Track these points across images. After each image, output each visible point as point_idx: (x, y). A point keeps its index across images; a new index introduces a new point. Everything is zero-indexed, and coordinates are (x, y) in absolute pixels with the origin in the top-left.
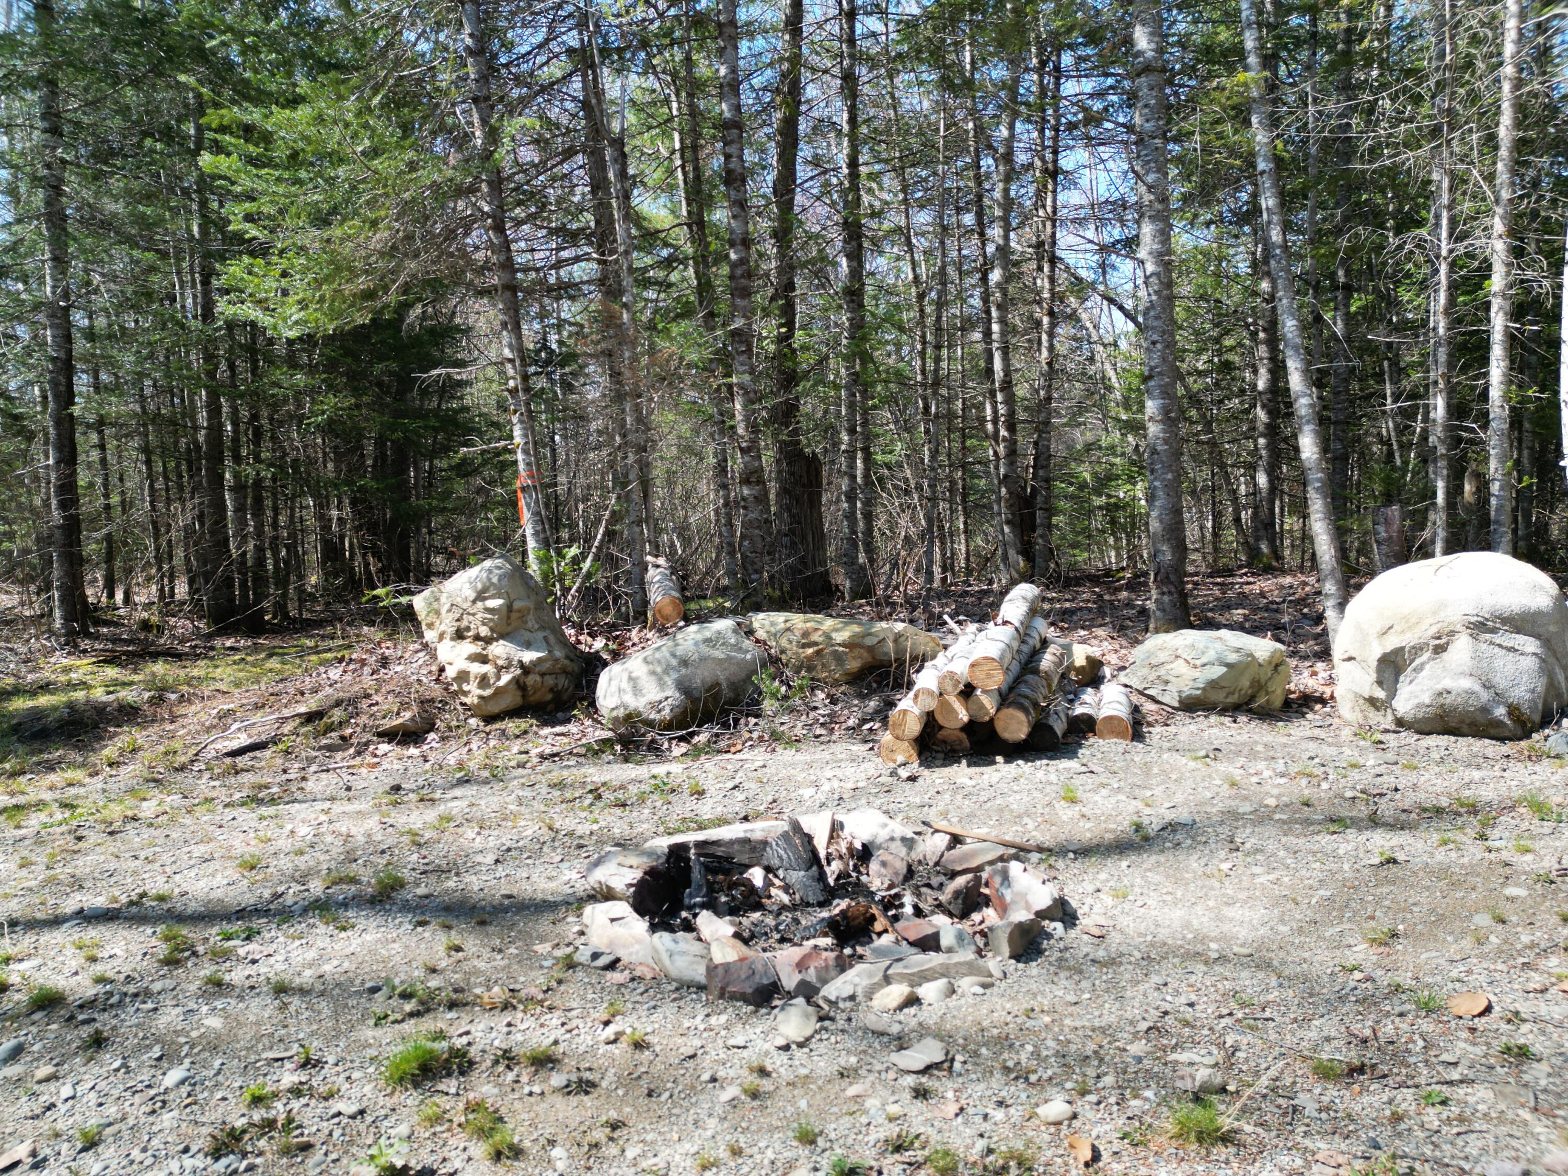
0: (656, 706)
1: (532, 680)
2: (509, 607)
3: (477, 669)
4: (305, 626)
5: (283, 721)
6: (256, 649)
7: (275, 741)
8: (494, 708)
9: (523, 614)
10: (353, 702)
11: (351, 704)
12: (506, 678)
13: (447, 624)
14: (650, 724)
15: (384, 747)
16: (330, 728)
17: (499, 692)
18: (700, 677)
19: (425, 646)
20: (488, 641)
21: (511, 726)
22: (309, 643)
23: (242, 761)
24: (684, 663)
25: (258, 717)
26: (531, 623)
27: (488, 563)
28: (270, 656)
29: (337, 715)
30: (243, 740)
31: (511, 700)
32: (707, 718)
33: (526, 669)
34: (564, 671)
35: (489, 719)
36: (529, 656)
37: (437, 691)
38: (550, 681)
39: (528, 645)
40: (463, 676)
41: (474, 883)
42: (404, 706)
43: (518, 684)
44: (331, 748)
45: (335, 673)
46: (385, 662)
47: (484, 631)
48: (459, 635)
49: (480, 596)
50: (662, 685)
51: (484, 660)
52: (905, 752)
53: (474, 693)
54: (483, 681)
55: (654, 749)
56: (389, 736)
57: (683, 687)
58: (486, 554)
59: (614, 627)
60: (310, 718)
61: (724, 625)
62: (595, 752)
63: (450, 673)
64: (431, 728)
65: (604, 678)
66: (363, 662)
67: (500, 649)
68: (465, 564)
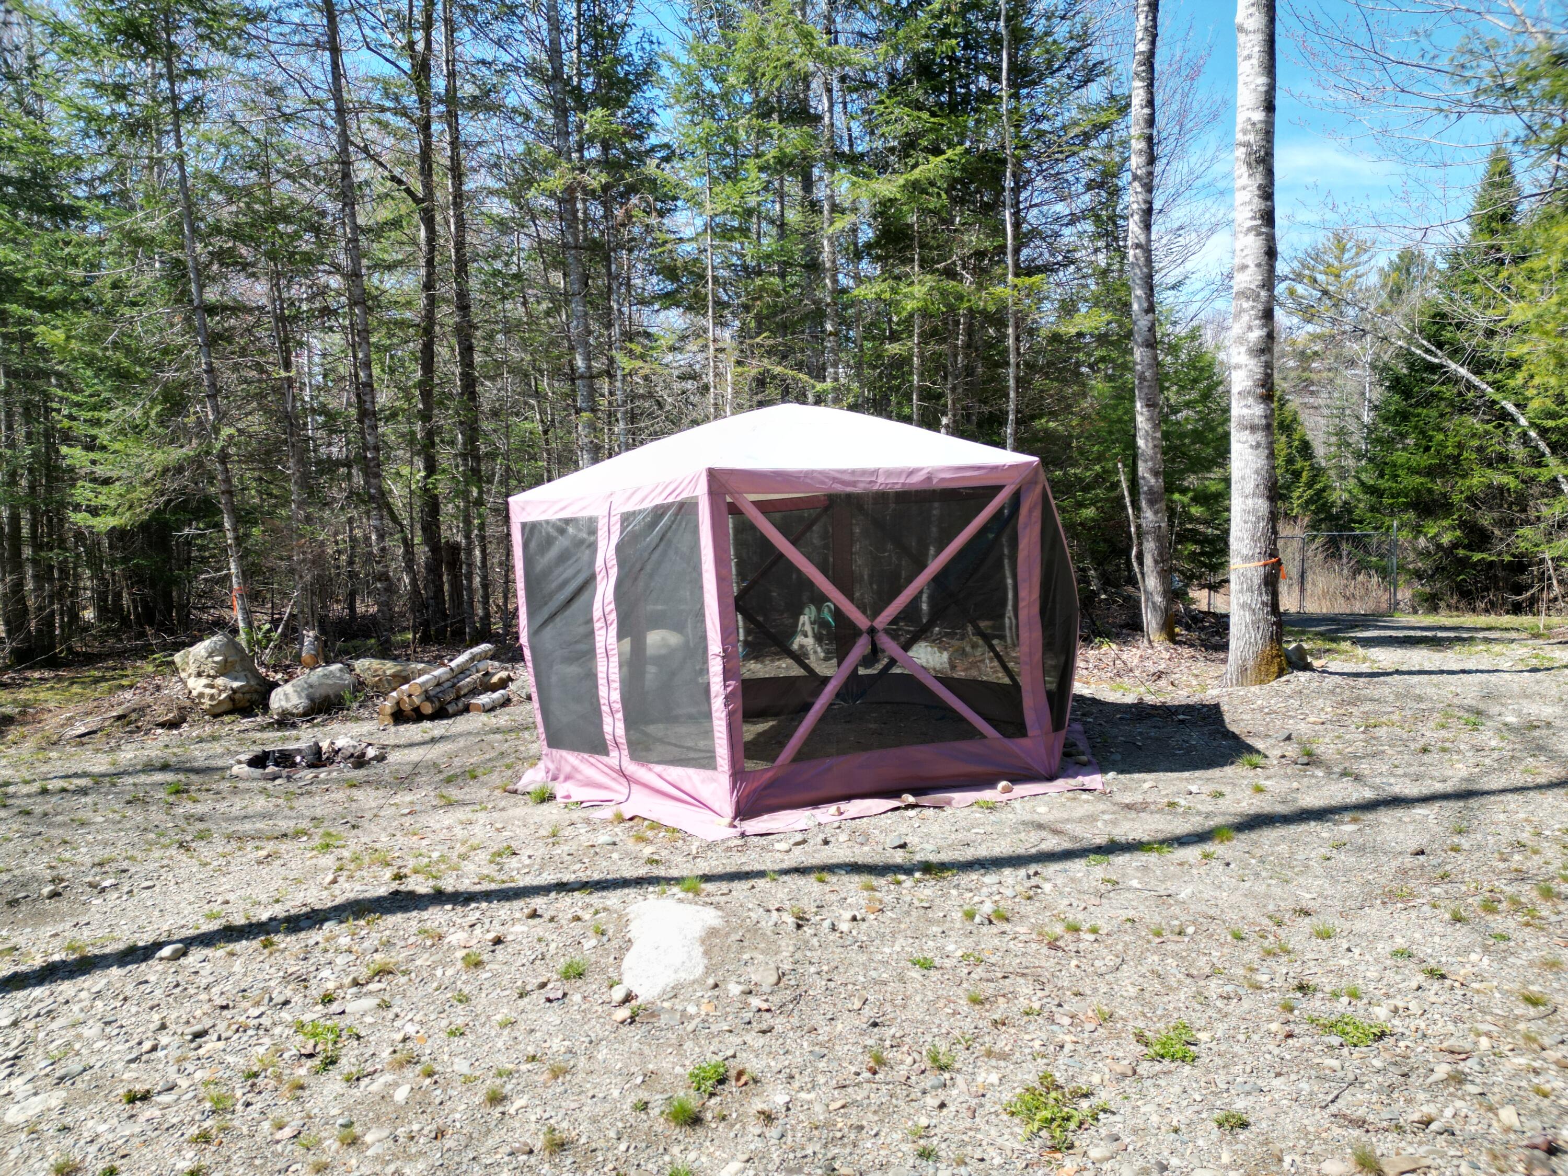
0: (296, 707)
1: (237, 696)
2: (226, 661)
3: (208, 691)
4: (90, 659)
5: (105, 720)
6: (60, 679)
7: (101, 729)
8: (218, 711)
9: (233, 664)
10: (142, 709)
11: (141, 710)
12: (223, 696)
13: (192, 669)
14: (293, 715)
15: (159, 731)
16: (130, 723)
17: (220, 702)
18: (320, 693)
19: (181, 680)
20: (214, 677)
21: (226, 719)
22: (97, 674)
23: (85, 740)
24: (311, 686)
25: (89, 719)
26: (238, 668)
27: (214, 639)
28: (72, 684)
29: (134, 716)
30: (83, 730)
31: (227, 706)
32: (319, 712)
33: (234, 691)
34: (256, 691)
35: (215, 716)
36: (236, 684)
37: (188, 703)
38: (248, 696)
39: (236, 679)
40: (201, 695)
41: (196, 764)
42: (169, 711)
43: (230, 698)
44: (130, 732)
45: (128, 695)
46: (158, 688)
47: (212, 673)
48: (199, 675)
49: (210, 655)
50: (300, 697)
51: (212, 687)
52: (388, 720)
53: (207, 703)
54: (212, 697)
55: (294, 726)
56: (162, 725)
57: (311, 698)
58: (213, 633)
59: (289, 666)
60: (119, 718)
61: (335, 667)
62: (263, 729)
63: (194, 693)
64: (185, 721)
65: (273, 694)
66: (145, 689)
67: (220, 681)
68: (201, 639)
